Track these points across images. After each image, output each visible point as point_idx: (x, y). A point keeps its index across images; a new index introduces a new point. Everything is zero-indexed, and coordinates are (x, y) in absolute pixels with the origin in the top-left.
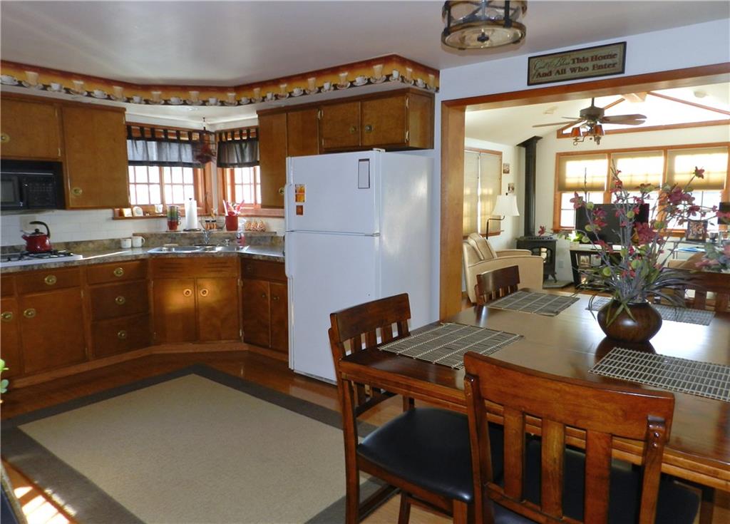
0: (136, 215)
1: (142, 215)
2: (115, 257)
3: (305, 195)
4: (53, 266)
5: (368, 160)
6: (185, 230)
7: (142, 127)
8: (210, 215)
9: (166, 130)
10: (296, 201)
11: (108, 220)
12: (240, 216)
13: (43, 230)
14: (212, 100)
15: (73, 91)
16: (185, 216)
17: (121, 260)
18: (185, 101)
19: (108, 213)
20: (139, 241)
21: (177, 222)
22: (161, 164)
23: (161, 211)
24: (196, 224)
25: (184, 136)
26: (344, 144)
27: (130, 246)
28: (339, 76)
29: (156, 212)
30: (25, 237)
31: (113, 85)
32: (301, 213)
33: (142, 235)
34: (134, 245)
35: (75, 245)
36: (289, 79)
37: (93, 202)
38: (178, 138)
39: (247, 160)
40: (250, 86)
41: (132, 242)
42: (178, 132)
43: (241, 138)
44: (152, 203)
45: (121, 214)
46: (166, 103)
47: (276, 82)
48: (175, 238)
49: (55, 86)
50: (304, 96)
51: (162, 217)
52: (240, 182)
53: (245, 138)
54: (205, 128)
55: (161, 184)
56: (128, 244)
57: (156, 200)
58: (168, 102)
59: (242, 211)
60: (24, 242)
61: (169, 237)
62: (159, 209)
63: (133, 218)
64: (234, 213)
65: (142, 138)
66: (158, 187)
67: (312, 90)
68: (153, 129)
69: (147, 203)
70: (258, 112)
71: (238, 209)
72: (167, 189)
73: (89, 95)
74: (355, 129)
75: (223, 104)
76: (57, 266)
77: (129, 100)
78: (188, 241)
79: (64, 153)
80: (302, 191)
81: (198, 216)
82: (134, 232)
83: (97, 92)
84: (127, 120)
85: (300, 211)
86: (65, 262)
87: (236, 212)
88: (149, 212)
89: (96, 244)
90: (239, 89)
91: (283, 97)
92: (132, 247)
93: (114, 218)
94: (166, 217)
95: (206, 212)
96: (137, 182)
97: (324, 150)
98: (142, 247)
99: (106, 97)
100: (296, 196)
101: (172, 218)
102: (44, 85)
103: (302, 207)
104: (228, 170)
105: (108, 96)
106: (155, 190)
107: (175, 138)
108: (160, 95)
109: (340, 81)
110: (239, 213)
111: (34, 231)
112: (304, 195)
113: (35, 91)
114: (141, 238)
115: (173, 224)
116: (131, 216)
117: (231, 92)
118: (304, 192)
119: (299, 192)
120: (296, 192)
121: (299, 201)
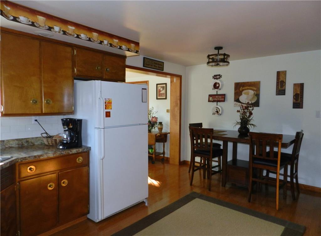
5: (146, 89)
10: (106, 109)
32: (109, 116)
80: (110, 103)
100: (106, 105)
103: (109, 112)
112: (111, 105)
118: (111, 103)
119: (108, 103)
120: (105, 103)
121: (108, 109)
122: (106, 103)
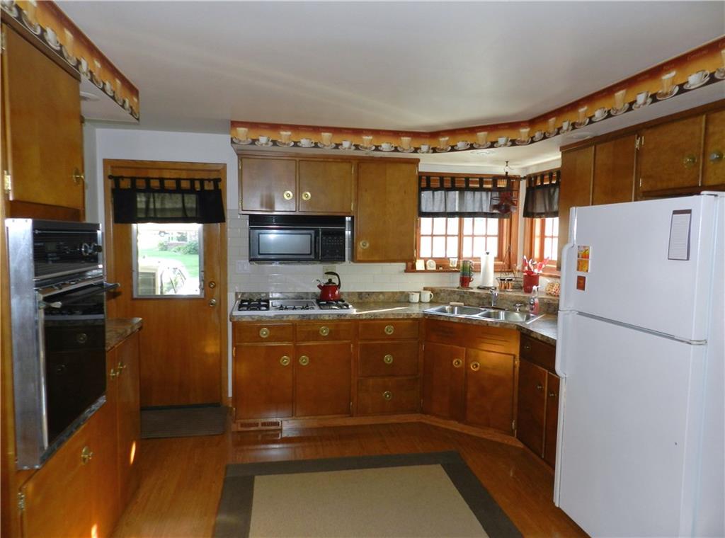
0: (429, 268)
1: (434, 269)
2: (386, 314)
3: (590, 261)
4: (327, 318)
5: (689, 211)
6: (479, 288)
7: (441, 177)
8: (512, 271)
9: (467, 178)
10: (578, 270)
11: (400, 272)
12: (542, 275)
13: (335, 280)
14: (502, 141)
15: (361, 147)
16: (480, 272)
17: (392, 317)
18: (472, 145)
19: (402, 266)
20: (427, 296)
21: (470, 278)
22: (461, 215)
23: (455, 266)
24: (492, 280)
25: (487, 183)
26: (672, 185)
27: (418, 301)
28: (661, 80)
29: (451, 266)
30: (319, 286)
31: (400, 136)
32: (583, 288)
33: (432, 290)
34: (422, 300)
35: (367, 296)
36: (590, 99)
37: (380, 255)
38: (481, 185)
39: (556, 207)
40: (544, 118)
41: (420, 296)
42: (481, 179)
43: (550, 182)
44: (448, 256)
45: (414, 266)
46: (453, 149)
47: (574, 106)
48: (463, 296)
49: (346, 144)
50: (609, 119)
51: (456, 271)
52: (551, 235)
53: (554, 182)
54: (507, 173)
55: (460, 236)
56: (415, 298)
57: (452, 253)
58: (455, 148)
59: (544, 270)
60: (318, 291)
61: (458, 295)
62: (454, 263)
63: (426, 271)
64: (533, 273)
65: (441, 188)
66: (456, 239)
67: (619, 108)
68: (454, 178)
69: (443, 256)
70: (562, 149)
71: (540, 267)
72: (467, 241)
73: (377, 149)
74: (694, 159)
75: (514, 143)
76: (331, 318)
77: (416, 150)
78: (477, 301)
79: (356, 207)
80: (586, 256)
81: (495, 272)
82: (424, 286)
83: (385, 146)
84: (420, 170)
85: (581, 284)
86: (338, 315)
87: (536, 271)
88: (442, 266)
89: (386, 296)
90: (533, 122)
91: (581, 124)
92: (420, 302)
93: (406, 271)
94: (459, 272)
95: (510, 268)
96: (434, 234)
97: (641, 195)
98: (431, 302)
99: (393, 149)
100: (579, 262)
101: (463, 274)
102: (336, 144)
103: (584, 279)
104: (538, 221)
105: (396, 148)
106: (453, 242)
107: (478, 186)
108: (448, 141)
109: (663, 87)
110: (541, 272)
111: (327, 281)
112: (588, 262)
113: (328, 150)
114: (430, 292)
115: (465, 281)
116: (423, 269)
117: (524, 127)
118: (588, 257)
119: (582, 257)
120: (578, 257)
121: (582, 270)
122: (580, 256)
